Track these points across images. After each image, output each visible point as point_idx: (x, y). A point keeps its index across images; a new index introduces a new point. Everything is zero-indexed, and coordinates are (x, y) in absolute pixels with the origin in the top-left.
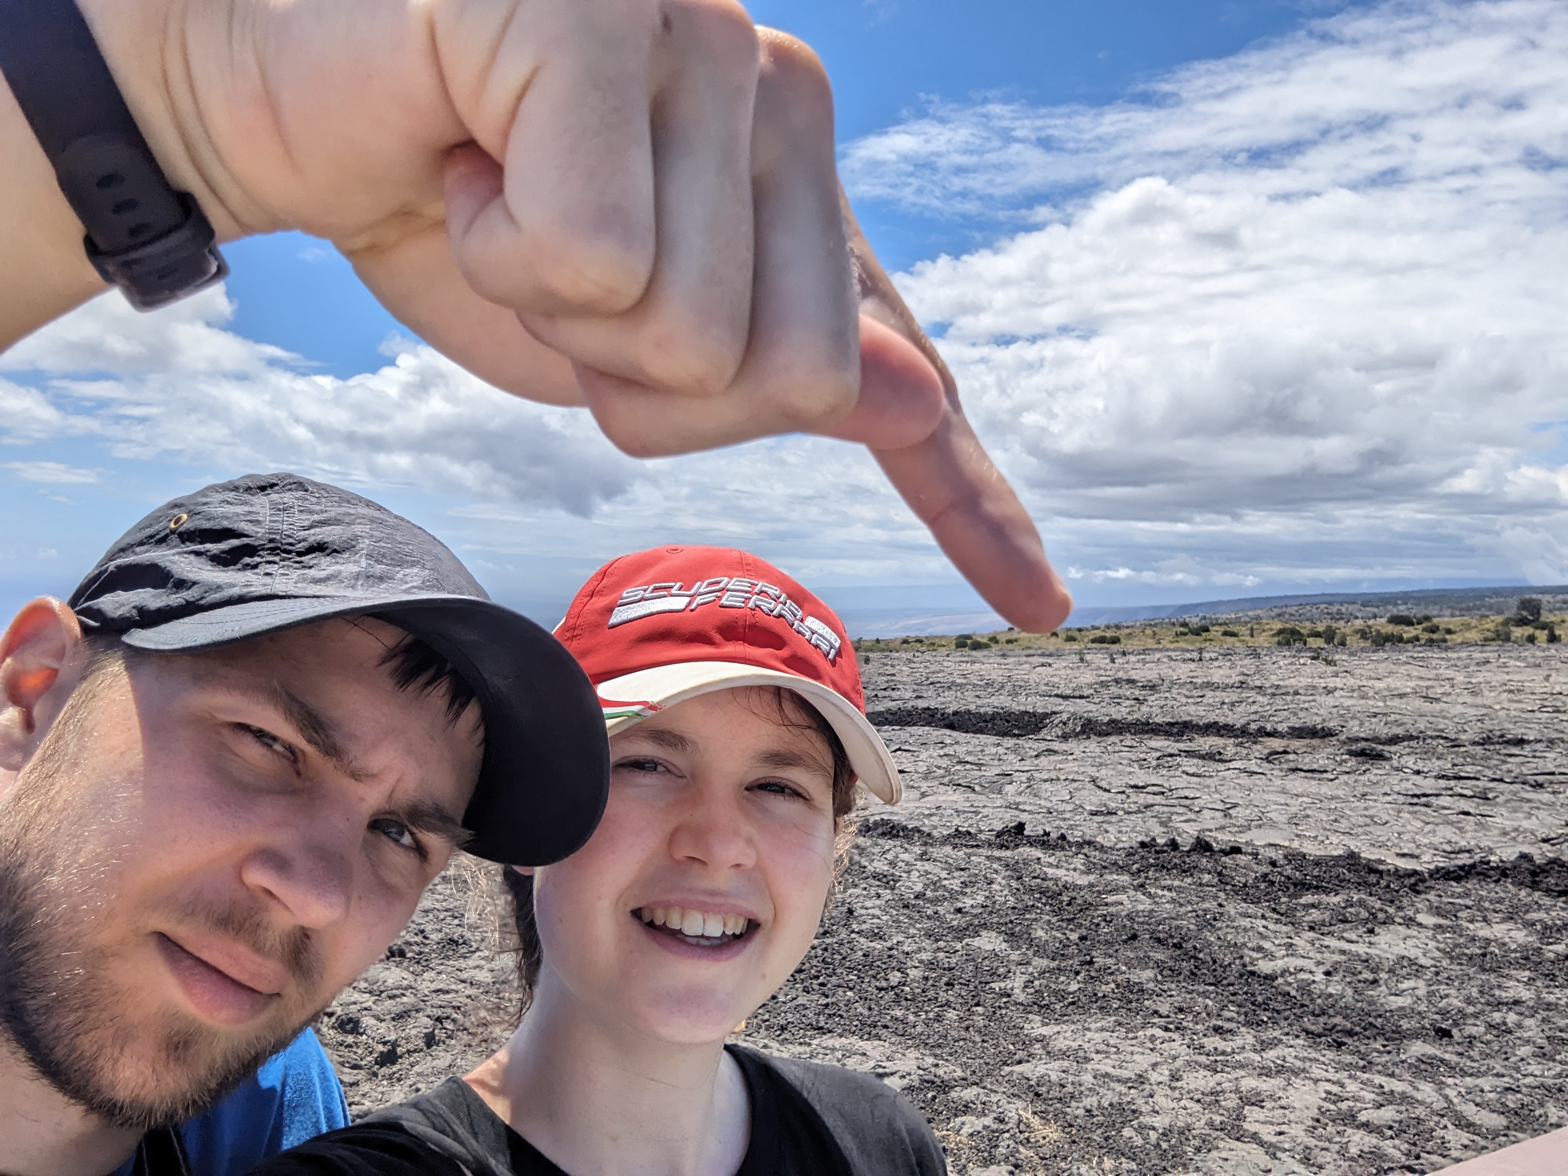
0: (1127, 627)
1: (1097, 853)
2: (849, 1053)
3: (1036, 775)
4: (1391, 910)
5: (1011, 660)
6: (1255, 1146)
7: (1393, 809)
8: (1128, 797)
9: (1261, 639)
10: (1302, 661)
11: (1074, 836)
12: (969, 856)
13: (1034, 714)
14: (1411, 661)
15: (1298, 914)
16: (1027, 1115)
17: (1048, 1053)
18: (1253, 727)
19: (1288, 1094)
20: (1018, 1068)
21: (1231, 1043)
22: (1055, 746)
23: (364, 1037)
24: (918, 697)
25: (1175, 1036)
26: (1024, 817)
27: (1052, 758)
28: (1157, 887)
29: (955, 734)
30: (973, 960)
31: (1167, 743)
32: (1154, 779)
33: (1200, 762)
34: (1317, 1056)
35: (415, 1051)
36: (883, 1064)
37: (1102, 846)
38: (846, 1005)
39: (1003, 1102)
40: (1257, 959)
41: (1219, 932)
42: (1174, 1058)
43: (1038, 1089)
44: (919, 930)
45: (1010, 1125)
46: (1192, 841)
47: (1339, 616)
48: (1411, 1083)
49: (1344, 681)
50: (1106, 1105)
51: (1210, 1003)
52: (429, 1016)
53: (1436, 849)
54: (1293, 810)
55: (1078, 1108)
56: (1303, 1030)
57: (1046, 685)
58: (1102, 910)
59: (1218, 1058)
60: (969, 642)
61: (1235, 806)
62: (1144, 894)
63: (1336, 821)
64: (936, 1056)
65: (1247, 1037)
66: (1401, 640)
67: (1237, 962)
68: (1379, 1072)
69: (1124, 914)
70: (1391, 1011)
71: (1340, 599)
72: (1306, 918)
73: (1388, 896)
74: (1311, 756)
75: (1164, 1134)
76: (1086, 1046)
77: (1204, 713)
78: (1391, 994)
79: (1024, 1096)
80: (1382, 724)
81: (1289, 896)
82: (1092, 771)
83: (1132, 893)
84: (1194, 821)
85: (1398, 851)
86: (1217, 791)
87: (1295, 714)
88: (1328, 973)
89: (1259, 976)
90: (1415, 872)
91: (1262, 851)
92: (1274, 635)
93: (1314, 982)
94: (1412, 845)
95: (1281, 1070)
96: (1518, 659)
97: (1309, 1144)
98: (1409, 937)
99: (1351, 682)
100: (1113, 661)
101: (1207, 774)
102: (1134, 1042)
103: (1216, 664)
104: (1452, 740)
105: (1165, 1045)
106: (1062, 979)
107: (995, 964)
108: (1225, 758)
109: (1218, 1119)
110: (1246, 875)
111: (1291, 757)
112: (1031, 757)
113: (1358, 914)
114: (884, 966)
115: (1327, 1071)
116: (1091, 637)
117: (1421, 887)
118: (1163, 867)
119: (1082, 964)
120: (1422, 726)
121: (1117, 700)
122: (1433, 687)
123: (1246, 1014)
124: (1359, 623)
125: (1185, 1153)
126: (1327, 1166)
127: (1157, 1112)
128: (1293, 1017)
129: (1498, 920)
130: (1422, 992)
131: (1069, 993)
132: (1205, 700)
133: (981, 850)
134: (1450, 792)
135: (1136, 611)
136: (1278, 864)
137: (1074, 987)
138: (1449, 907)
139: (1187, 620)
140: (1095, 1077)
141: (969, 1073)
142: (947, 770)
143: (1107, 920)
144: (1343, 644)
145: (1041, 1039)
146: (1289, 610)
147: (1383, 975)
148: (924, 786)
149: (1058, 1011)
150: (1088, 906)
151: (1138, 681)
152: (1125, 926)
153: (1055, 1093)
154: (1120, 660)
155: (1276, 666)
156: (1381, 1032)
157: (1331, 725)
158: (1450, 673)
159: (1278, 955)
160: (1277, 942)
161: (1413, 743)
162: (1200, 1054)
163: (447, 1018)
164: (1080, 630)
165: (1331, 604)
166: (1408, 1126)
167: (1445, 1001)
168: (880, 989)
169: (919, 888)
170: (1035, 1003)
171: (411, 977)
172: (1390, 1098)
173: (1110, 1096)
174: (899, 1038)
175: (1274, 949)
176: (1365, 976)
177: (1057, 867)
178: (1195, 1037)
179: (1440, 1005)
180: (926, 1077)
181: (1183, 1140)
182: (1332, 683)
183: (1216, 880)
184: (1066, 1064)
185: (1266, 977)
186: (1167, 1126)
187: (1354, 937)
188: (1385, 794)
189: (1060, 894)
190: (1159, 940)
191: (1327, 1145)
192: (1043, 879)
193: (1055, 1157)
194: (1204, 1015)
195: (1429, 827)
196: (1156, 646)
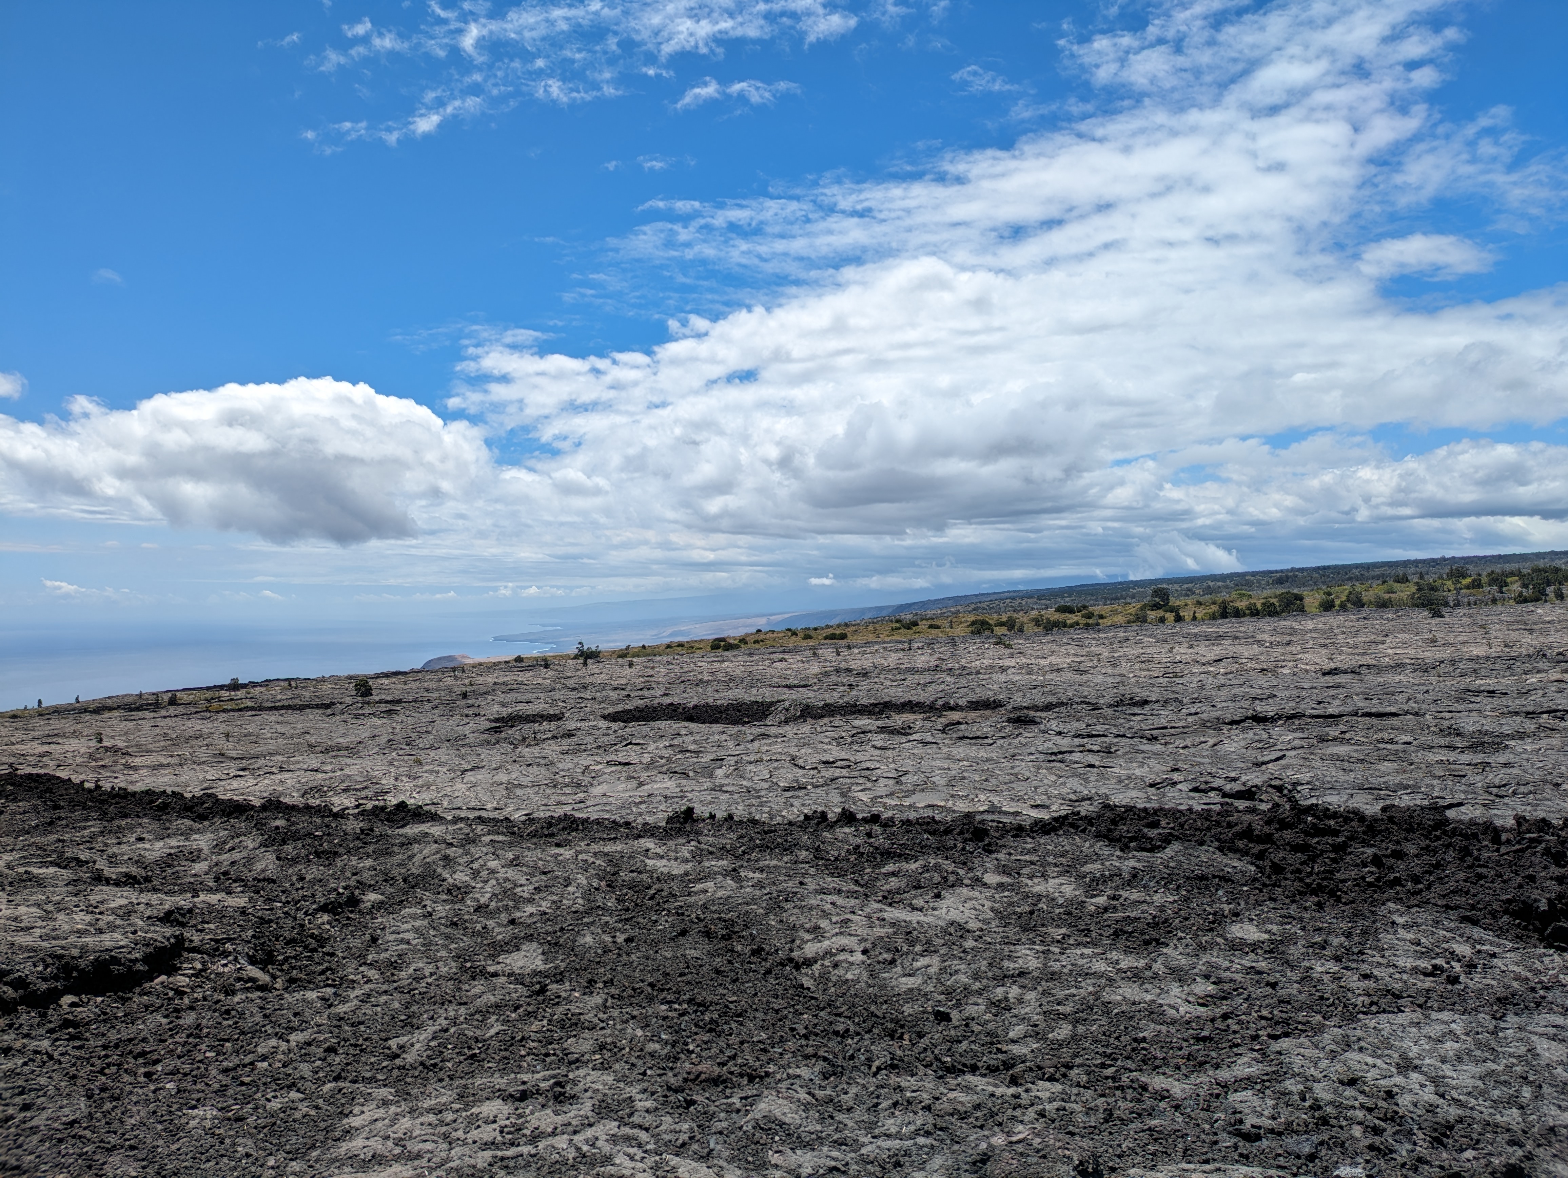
0: (854, 625)
3: (745, 758)
4: (961, 872)
5: (756, 658)
7: (1034, 766)
8: (819, 772)
9: (958, 629)
10: (987, 646)
13: (762, 704)
14: (1070, 641)
15: (877, 885)
18: (940, 703)
22: (773, 730)
24: (667, 695)
27: (764, 741)
28: (751, 870)
29: (691, 725)
31: (866, 722)
32: (843, 755)
33: (889, 736)
40: (807, 942)
41: (784, 915)
47: (1019, 609)
49: (1017, 660)
53: (1063, 799)
54: (953, 773)
57: (780, 677)
58: (682, 902)
60: (723, 644)
61: (906, 773)
62: (733, 879)
63: (986, 780)
66: (1065, 625)
67: (786, 947)
70: (899, 995)
71: (1021, 594)
72: (883, 888)
73: (962, 858)
74: (979, 725)
77: (902, 694)
78: (905, 975)
80: (1041, 694)
81: (874, 867)
82: (793, 751)
83: (721, 879)
84: (870, 789)
85: (1032, 803)
86: (894, 762)
87: (973, 690)
89: (798, 962)
92: (968, 626)
94: (1045, 797)
96: (1150, 636)
99: (1023, 661)
100: (838, 654)
101: (891, 747)
103: (921, 652)
104: (1092, 705)
108: (911, 731)
111: (963, 727)
112: (747, 742)
113: (931, 879)
116: (824, 635)
120: (1070, 694)
121: (834, 687)
122: (1084, 662)
124: (1034, 613)
129: (1055, 875)
130: (934, 969)
132: (905, 683)
134: (1082, 749)
135: (863, 611)
138: (1015, 864)
139: (902, 617)
142: (669, 760)
144: (1021, 630)
146: (982, 605)
148: (644, 775)
151: (854, 670)
154: (844, 653)
155: (967, 651)
157: (1001, 697)
158: (1098, 650)
159: (829, 934)
160: (836, 919)
161: (1063, 709)
164: (816, 629)
165: (1014, 599)
167: (954, 978)
175: (828, 928)
182: (1008, 662)
188: (1031, 754)
195: (1061, 780)
196: (875, 640)
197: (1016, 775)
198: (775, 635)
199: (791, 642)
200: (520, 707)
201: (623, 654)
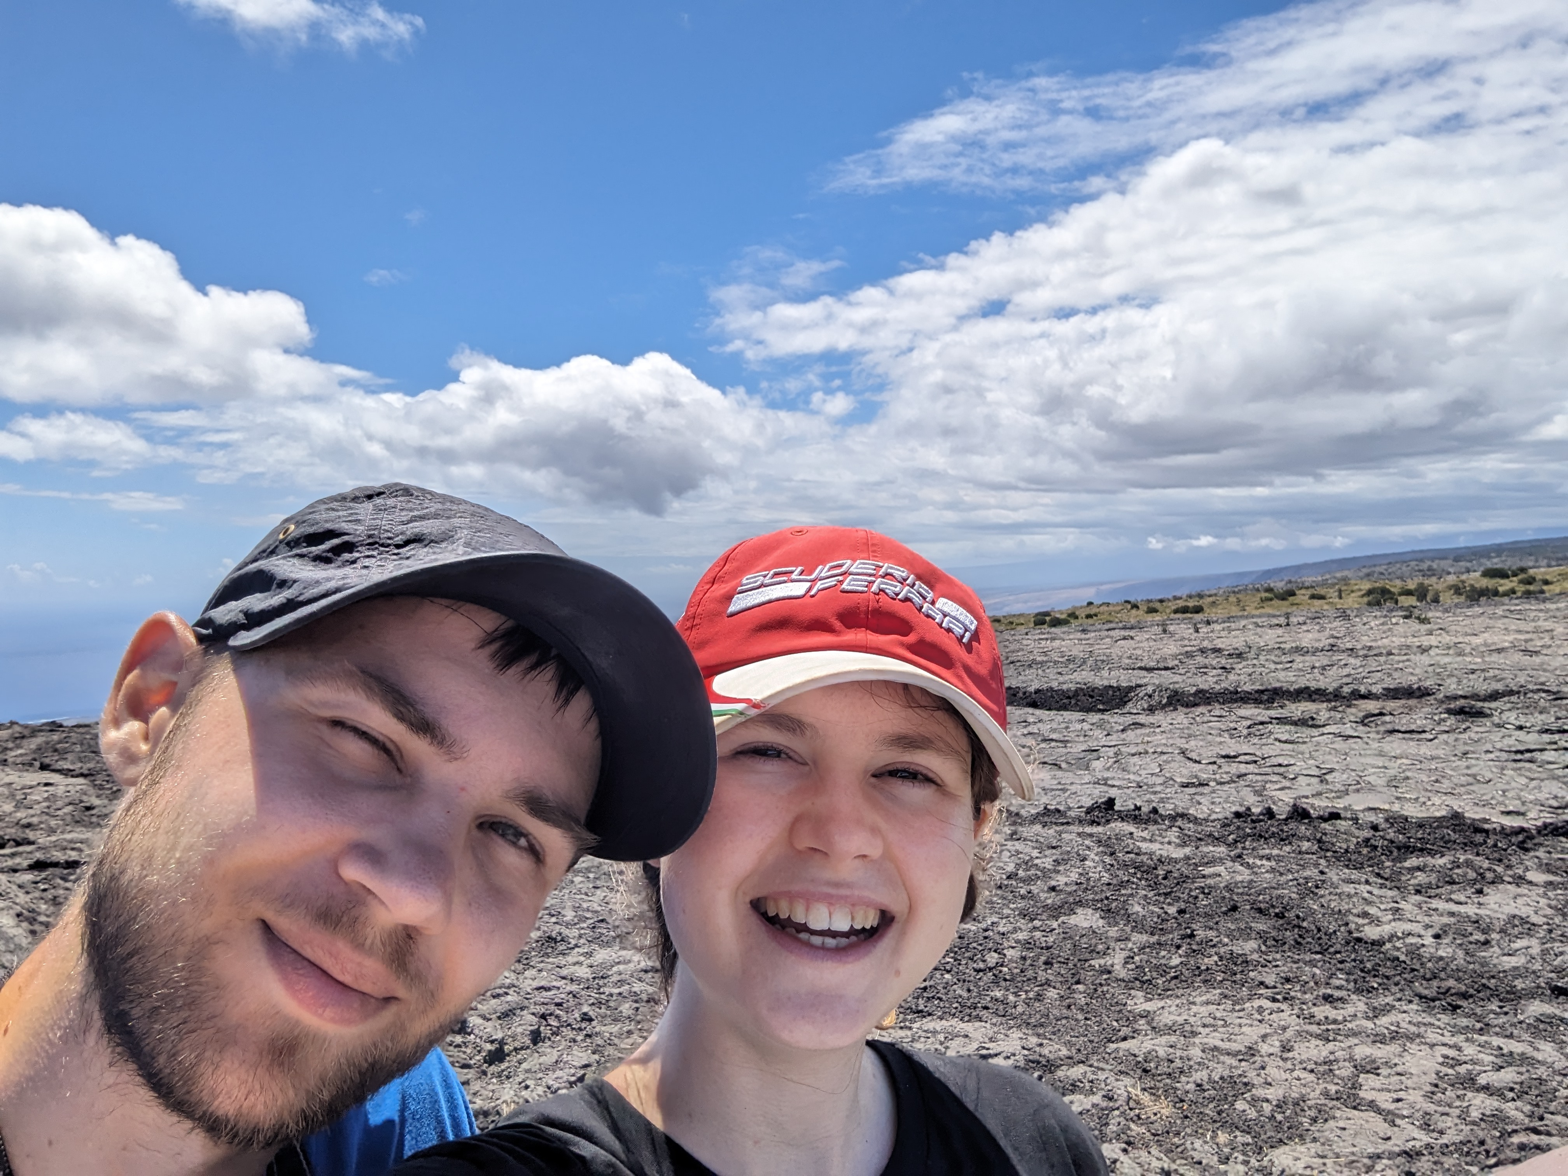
0: (1210, 596)
1: (1191, 825)
2: (951, 1036)
3: (1124, 749)
4: (1500, 869)
5: (1092, 635)
6: (1373, 1114)
7: (1496, 766)
8: (1220, 767)
9: (1350, 600)
10: (1394, 620)
11: (1166, 809)
12: (1060, 833)
13: (1118, 688)
14: (1508, 614)
15: (1403, 878)
16: (1136, 1092)
17: (1154, 1028)
18: (1346, 690)
19: (1404, 1060)
20: (1123, 1045)
21: (1342, 1011)
22: (1142, 719)
23: (472, 1036)
25: (1284, 1006)
26: (1113, 793)
27: (1139, 731)
28: (1255, 857)
29: (1038, 712)
30: (1071, 938)
31: (1257, 711)
32: (1245, 748)
33: (1292, 728)
34: (1432, 1020)
35: (522, 1048)
36: (986, 1046)
37: (1196, 818)
38: (945, 988)
39: (1111, 1079)
40: (1364, 925)
41: (1322, 900)
42: (1284, 1029)
43: (1146, 1065)
44: (1013, 910)
45: (1119, 1103)
46: (1288, 809)
47: (1431, 572)
48: (1531, 1044)
49: (1439, 638)
50: (1217, 1079)
51: (1318, 971)
52: (533, 1014)
53: (1542, 805)
54: (1392, 772)
55: (1188, 1083)
56: (1416, 995)
57: (1130, 658)
58: (1200, 883)
59: (1330, 1027)
60: (1048, 619)
61: (1332, 771)
62: (1242, 865)
63: (1437, 781)
64: (1039, 1035)
65: (1358, 1005)
66: (1496, 593)
67: (1342, 929)
68: (1497, 1034)
69: (1222, 885)
70: (1504, 971)
71: (1430, 555)
72: (1412, 882)
73: (1496, 855)
74: (1408, 717)
75: (1277, 1106)
76: (1192, 1020)
77: (1294, 679)
78: (1504, 955)
79: (1132, 1073)
80: (1481, 679)
81: (1393, 860)
82: (1182, 743)
83: (1229, 864)
84: (1289, 788)
85: (1503, 809)
86: (1311, 757)
87: (1390, 675)
88: (1437, 936)
89: (1366, 943)
90: (1522, 830)
91: (1361, 815)
92: (1363, 596)
93: (1423, 945)
94: (1518, 802)
95: (1395, 1036)
97: (1428, 1110)
98: (1520, 895)
99: (1446, 639)
100: (1197, 631)
101: (1300, 740)
102: (1241, 1014)
103: (1304, 628)
104: (1554, 693)
105: (1274, 1016)
106: (1163, 953)
107: (1094, 941)
108: (1318, 723)
109: (1333, 1088)
110: (1347, 840)
111: (1387, 718)
112: (1118, 731)
113: (1465, 875)
114: (980, 948)
115: (1442, 1035)
116: (1173, 608)
117: (1529, 845)
118: (1261, 836)
119: (1183, 937)
120: (1522, 680)
121: (1203, 670)
122: (1531, 640)
123: (1355, 981)
124: (1451, 579)
125: (1301, 1124)
126: (1448, 1131)
127: (1270, 1084)
128: (1403, 982)
130: (1536, 950)
131: (1172, 968)
132: (1295, 666)
133: (1071, 827)
134: (1555, 747)
135: (1218, 578)
136: (1380, 828)
137: (1176, 961)
138: (1559, 863)
139: (1272, 585)
140: (1203, 1051)
141: (1074, 1051)
142: (1031, 748)
143: (1206, 892)
144: (1436, 600)
145: (1146, 1015)
146: (1378, 569)
147: (1495, 936)
149: (1161, 986)
150: (1184, 879)
151: (1223, 650)
152: (1224, 898)
153: (1164, 1068)
154: (1204, 629)
155: (1367, 627)
156: (1495, 994)
157: (1427, 684)
158: (1548, 625)
159: (1384, 919)
160: (1383, 907)
161: (1514, 699)
162: (1310, 1023)
163: (551, 1014)
164: (1161, 601)
165: (1422, 560)
166: (1530, 1087)
167: (1560, 959)
168: (978, 971)
169: (1011, 868)
170: (1136, 979)
171: (513, 976)
172: (1509, 1059)
173: (1220, 1070)
174: (1000, 1019)
175: (1380, 914)
176: (1476, 937)
177: (1151, 841)
178: (1304, 1007)
179: (1555, 963)
180: (1031, 1057)
181: (1298, 1110)
182: (1426, 641)
183: (1316, 847)
184: (1173, 1039)
185: (1373, 943)
186: (1281, 1098)
187: (1463, 899)
188: (1488, 752)
189: (1156, 869)
190: (1260, 911)
191: (1447, 1110)
192: (1137, 854)
193: (1168, 1132)
194: (1312, 984)
195: (1534, 783)
196: (1240, 614)
197: (1474, 776)
198: (1111, 608)
199: (1133, 617)
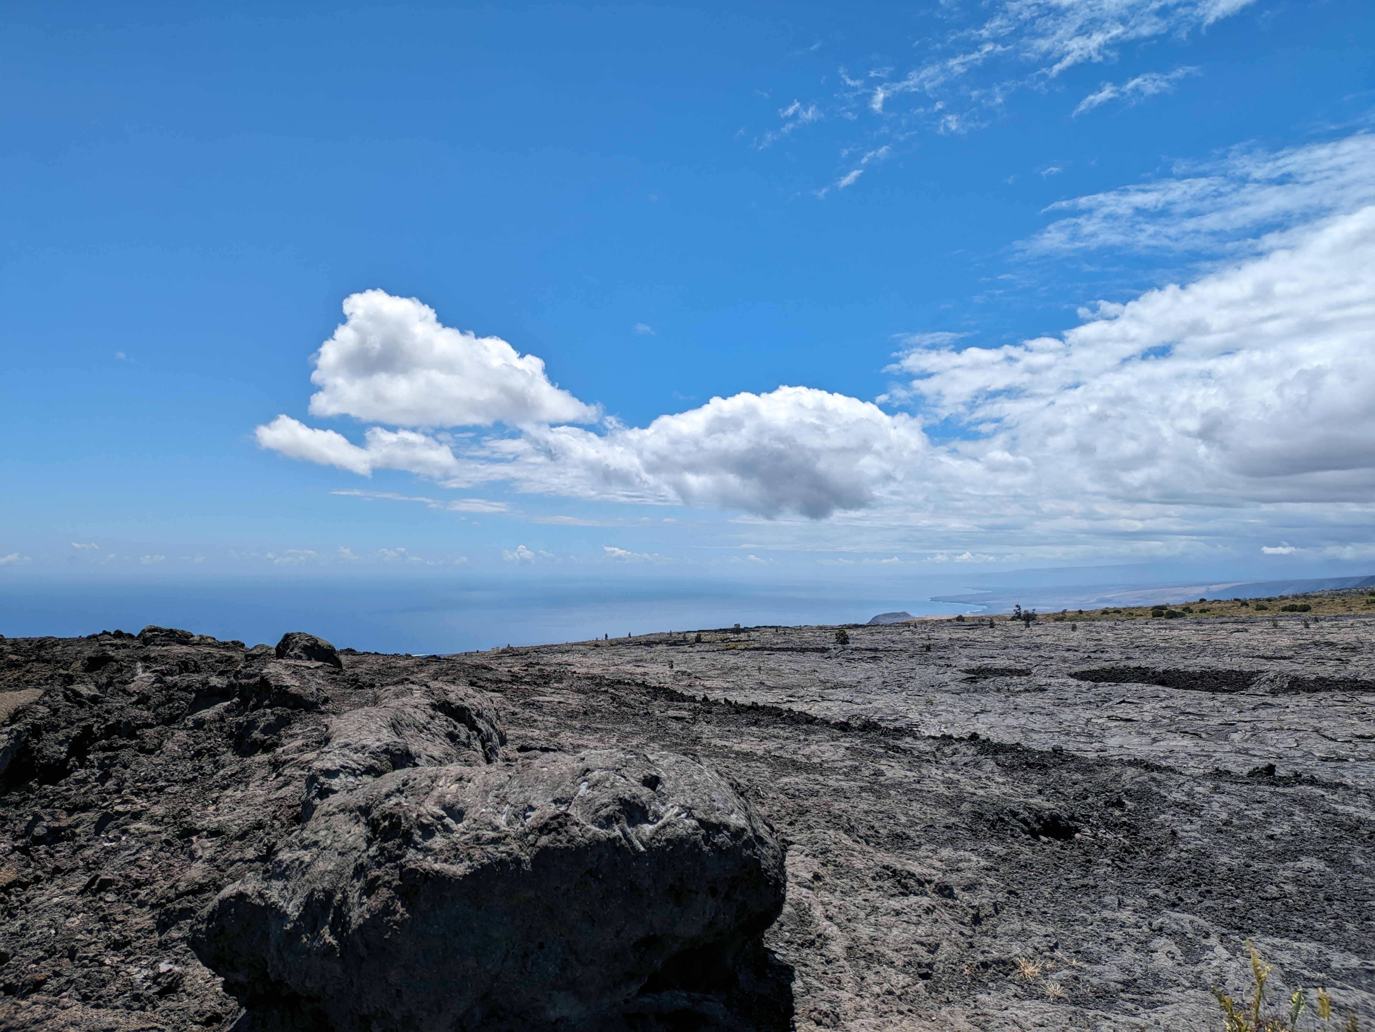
0: (1316, 597)
3: (1258, 725)
5: (1207, 627)
8: (1356, 746)
13: (1241, 673)
22: (1269, 700)
24: (1128, 658)
27: (1269, 710)
29: (1167, 689)
57: (1246, 647)
60: (1165, 612)
82: (1314, 723)
100: (1307, 626)
112: (1249, 709)
116: (1281, 606)
121: (1320, 660)
142: (1171, 719)
148: (1154, 732)
151: (1337, 644)
154: (1314, 626)
164: (1269, 600)
177: (1344, 804)
189: (1358, 828)
192: (1334, 814)
196: (1348, 613)
198: (1222, 605)
199: (1243, 613)
200: (987, 661)
201: (1061, 617)
